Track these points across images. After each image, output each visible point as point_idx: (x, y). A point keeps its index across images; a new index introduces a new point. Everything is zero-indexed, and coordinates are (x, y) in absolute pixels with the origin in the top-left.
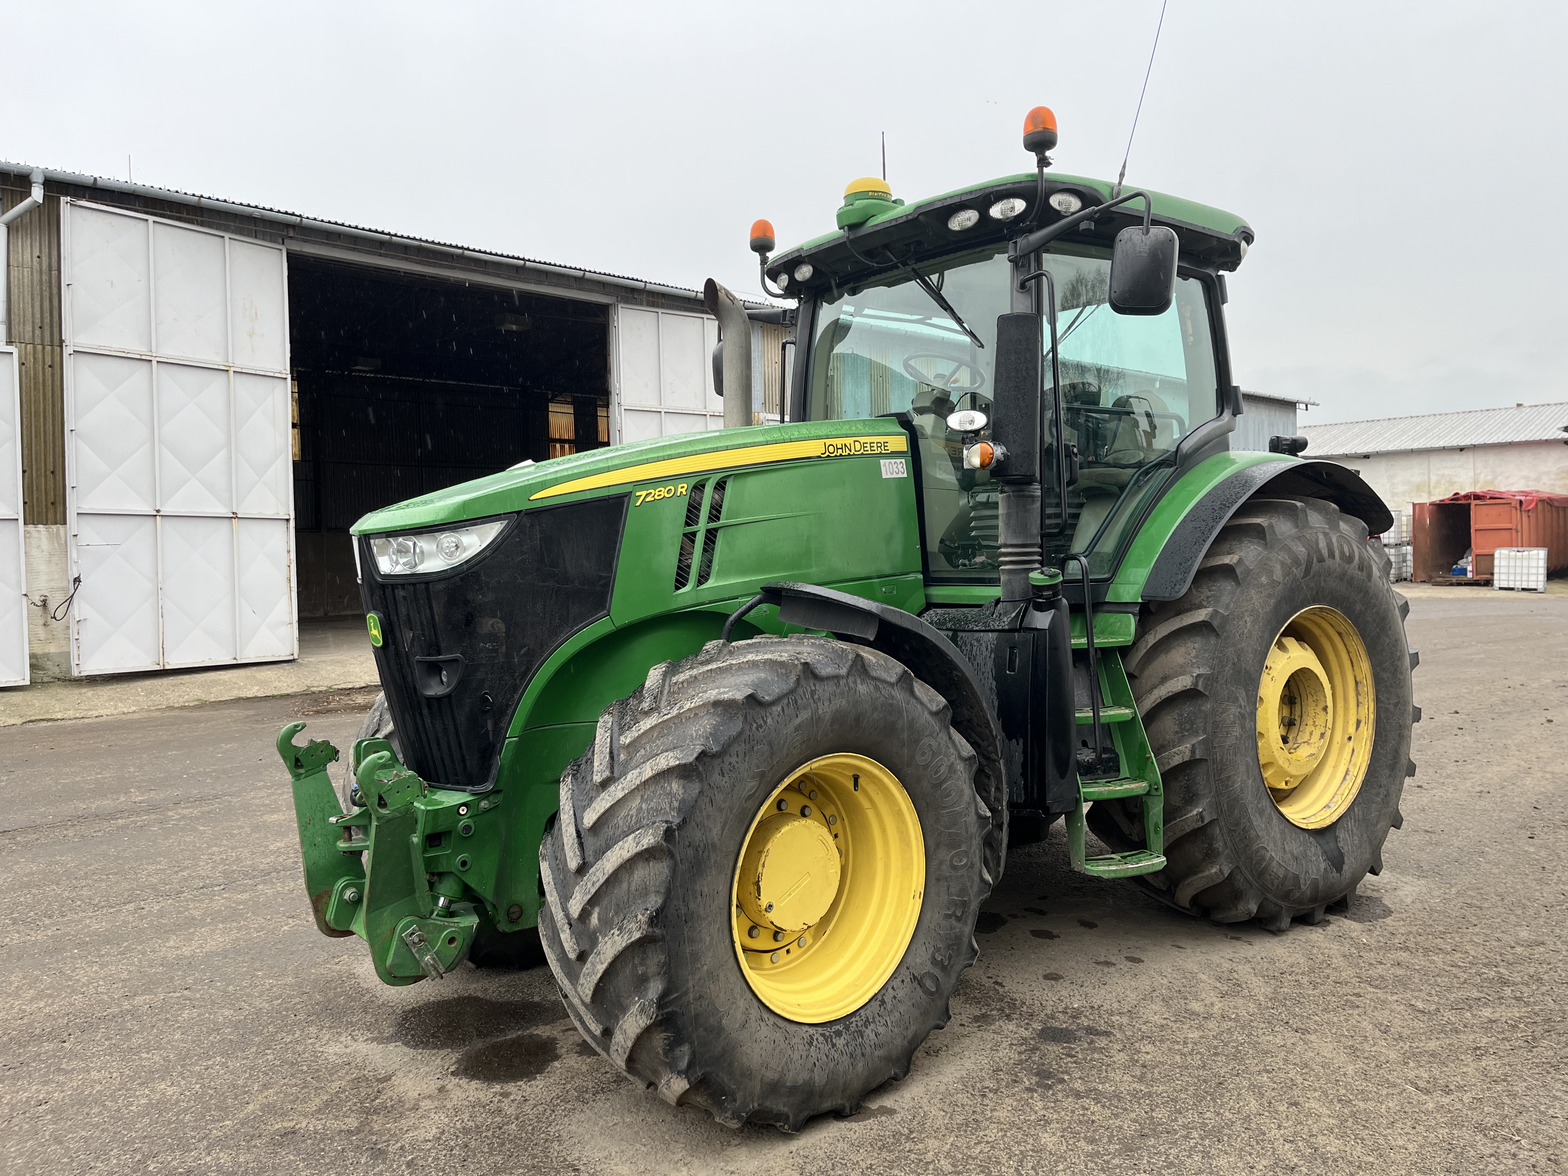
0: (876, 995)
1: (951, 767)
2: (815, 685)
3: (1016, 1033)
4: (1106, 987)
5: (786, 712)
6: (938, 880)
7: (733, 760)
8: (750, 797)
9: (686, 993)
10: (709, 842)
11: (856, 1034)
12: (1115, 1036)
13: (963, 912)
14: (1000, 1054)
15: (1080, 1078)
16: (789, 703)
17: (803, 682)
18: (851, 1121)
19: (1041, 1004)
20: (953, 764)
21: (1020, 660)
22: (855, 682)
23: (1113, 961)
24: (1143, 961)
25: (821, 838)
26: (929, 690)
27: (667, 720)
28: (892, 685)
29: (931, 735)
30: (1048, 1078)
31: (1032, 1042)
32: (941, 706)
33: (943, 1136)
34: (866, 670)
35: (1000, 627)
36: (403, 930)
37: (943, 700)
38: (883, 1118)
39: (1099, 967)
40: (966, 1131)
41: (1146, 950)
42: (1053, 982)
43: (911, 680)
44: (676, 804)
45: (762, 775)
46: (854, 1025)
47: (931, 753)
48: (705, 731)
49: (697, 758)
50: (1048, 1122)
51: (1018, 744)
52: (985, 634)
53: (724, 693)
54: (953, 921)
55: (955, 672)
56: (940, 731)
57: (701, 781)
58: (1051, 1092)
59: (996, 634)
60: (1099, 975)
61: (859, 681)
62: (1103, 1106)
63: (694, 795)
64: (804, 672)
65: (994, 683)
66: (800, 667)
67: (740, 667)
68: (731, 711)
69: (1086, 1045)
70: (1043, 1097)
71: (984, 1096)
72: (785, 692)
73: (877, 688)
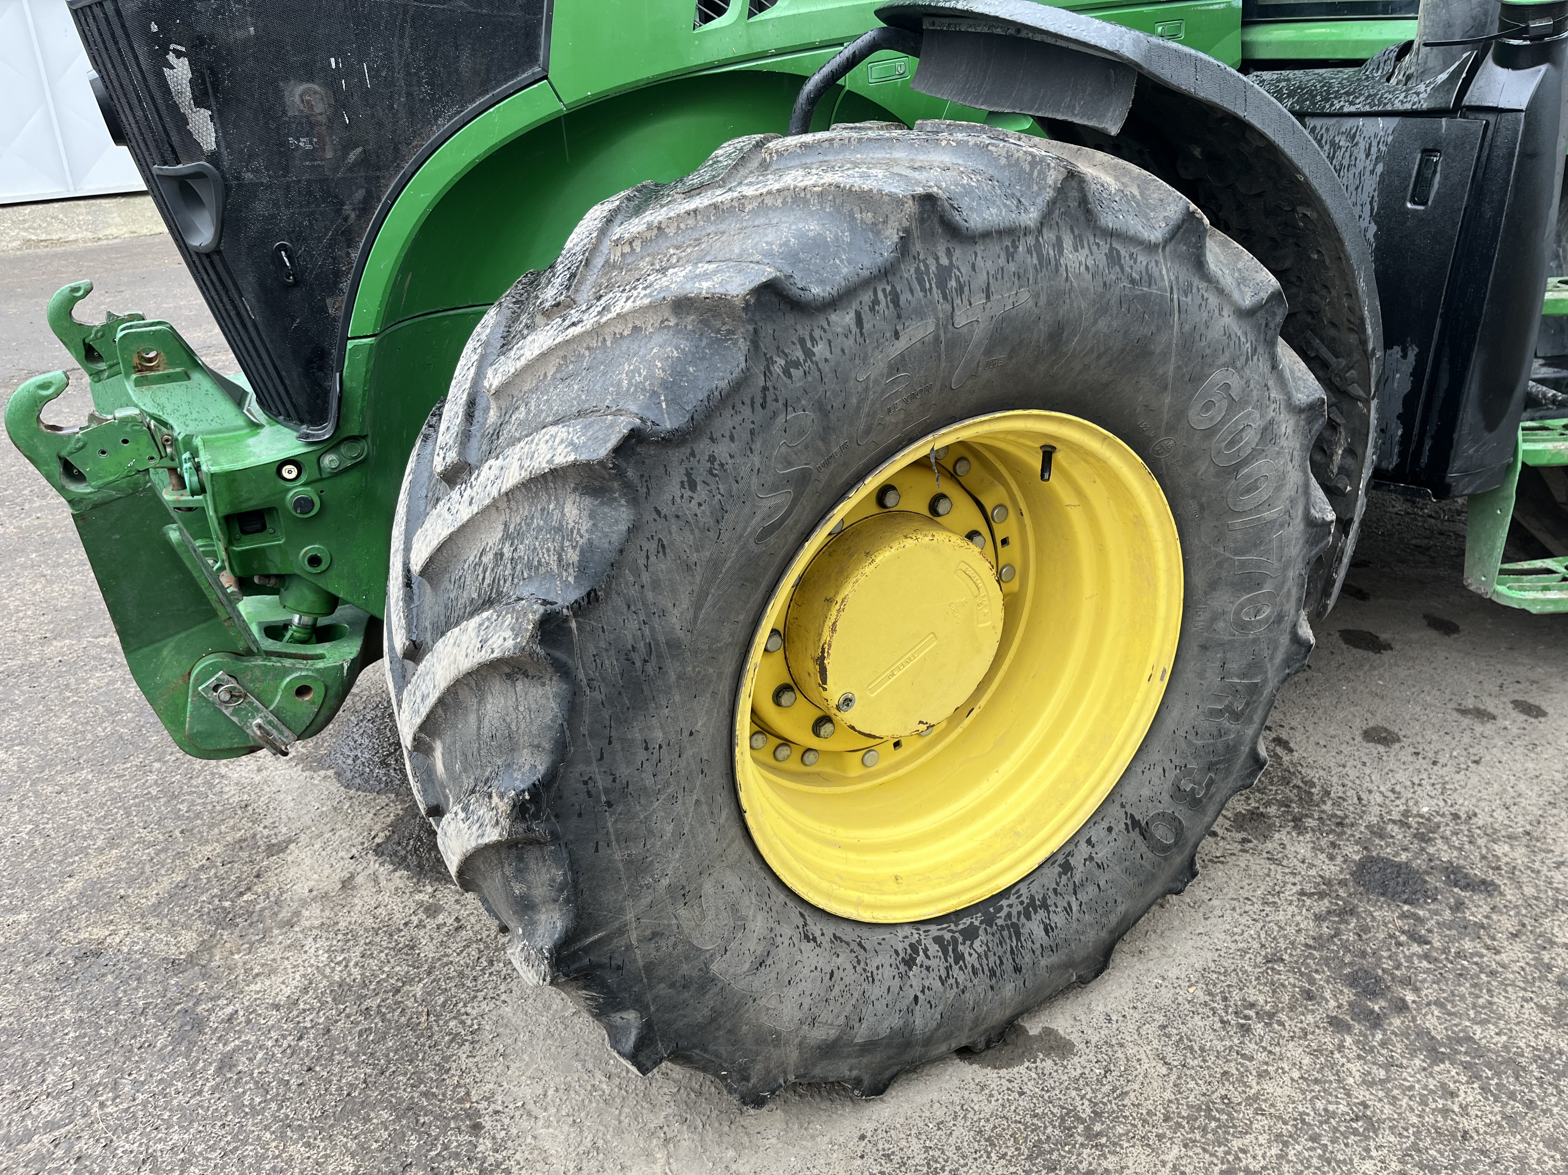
0: (1053, 855)
1: (1268, 432)
2: (949, 253)
3: (1311, 866)
4: (1481, 768)
5: (867, 326)
6: (1204, 648)
7: (722, 450)
8: (768, 531)
9: (621, 931)
10: (662, 639)
11: (1005, 933)
12: (1502, 894)
13: (1247, 704)
14: (1281, 917)
15: (1438, 1003)
16: (876, 302)
17: (918, 247)
18: (984, 1064)
19: (1360, 799)
20: (1271, 422)
21: (1445, 177)
22: (1059, 244)
23: (1491, 709)
24: (1544, 714)
25: (963, 566)
26: (1238, 257)
27: (574, 339)
28: (1151, 248)
29: (1233, 363)
30: (1374, 995)
31: (1342, 893)
32: (1264, 295)
33: (1160, 1137)
34: (1088, 212)
35: (1408, 106)
36: (200, 680)
37: (1269, 281)
38: (1049, 1063)
39: (1466, 721)
40: (1204, 1130)
41: (1548, 690)
42: (1381, 748)
43: (1201, 235)
44: (572, 556)
45: (802, 480)
46: (1003, 914)
47: (1225, 403)
48: (651, 376)
49: (618, 451)
50: (1373, 1125)
51: (1404, 356)
52: (1369, 121)
53: (706, 276)
54: (1225, 722)
55: (1301, 209)
56: (1255, 351)
57: (634, 502)
58: (1379, 1036)
59: (1393, 122)
60: (1466, 739)
61: (1068, 241)
62: (1484, 1089)
63: (615, 538)
64: (922, 221)
65: (1373, 228)
66: (910, 207)
67: (762, 204)
68: (718, 323)
69: (1447, 915)
70: (1366, 1050)
71: (1245, 1029)
72: (865, 273)
73: (1114, 258)
